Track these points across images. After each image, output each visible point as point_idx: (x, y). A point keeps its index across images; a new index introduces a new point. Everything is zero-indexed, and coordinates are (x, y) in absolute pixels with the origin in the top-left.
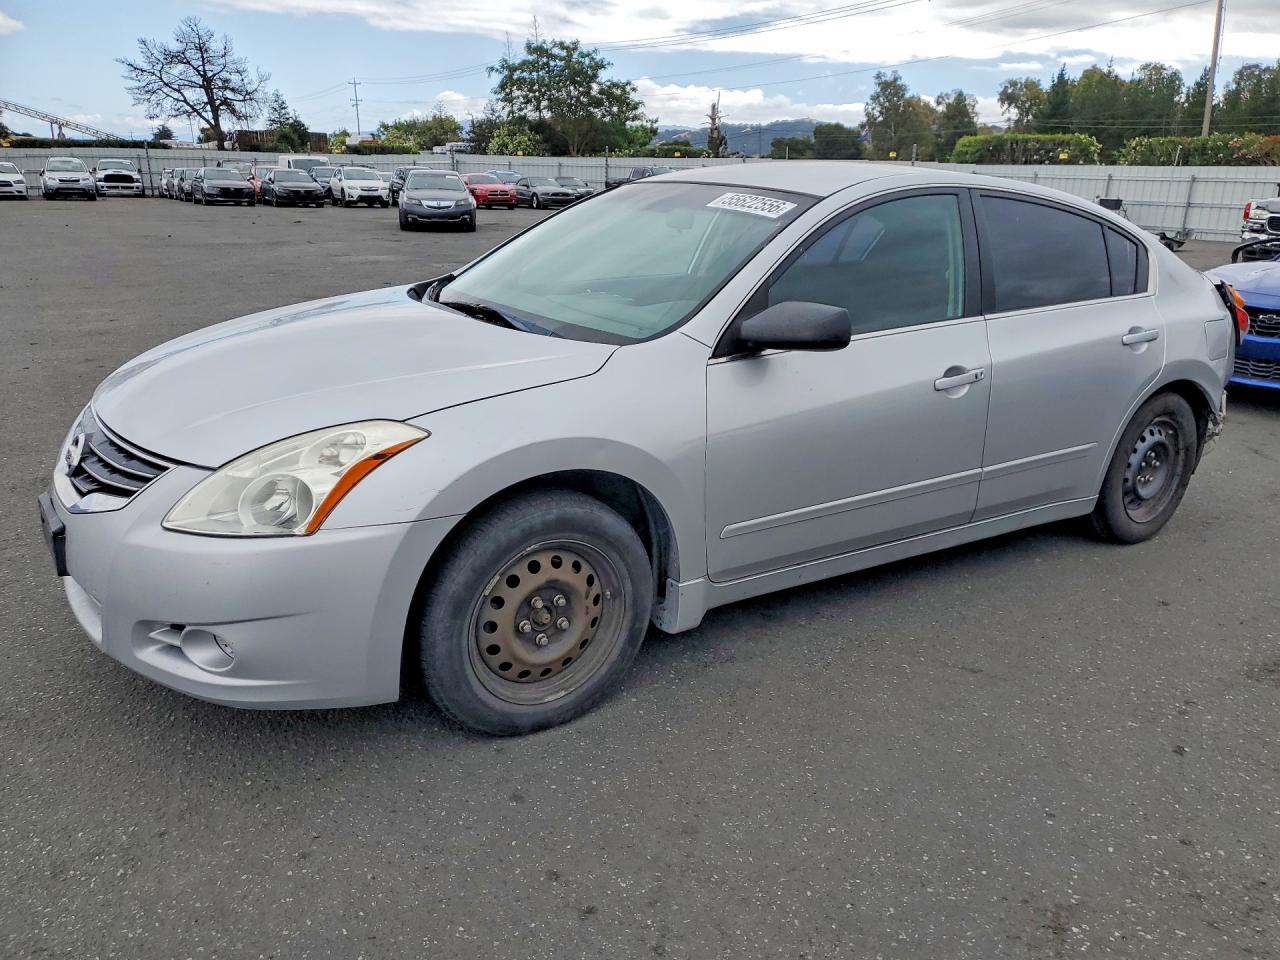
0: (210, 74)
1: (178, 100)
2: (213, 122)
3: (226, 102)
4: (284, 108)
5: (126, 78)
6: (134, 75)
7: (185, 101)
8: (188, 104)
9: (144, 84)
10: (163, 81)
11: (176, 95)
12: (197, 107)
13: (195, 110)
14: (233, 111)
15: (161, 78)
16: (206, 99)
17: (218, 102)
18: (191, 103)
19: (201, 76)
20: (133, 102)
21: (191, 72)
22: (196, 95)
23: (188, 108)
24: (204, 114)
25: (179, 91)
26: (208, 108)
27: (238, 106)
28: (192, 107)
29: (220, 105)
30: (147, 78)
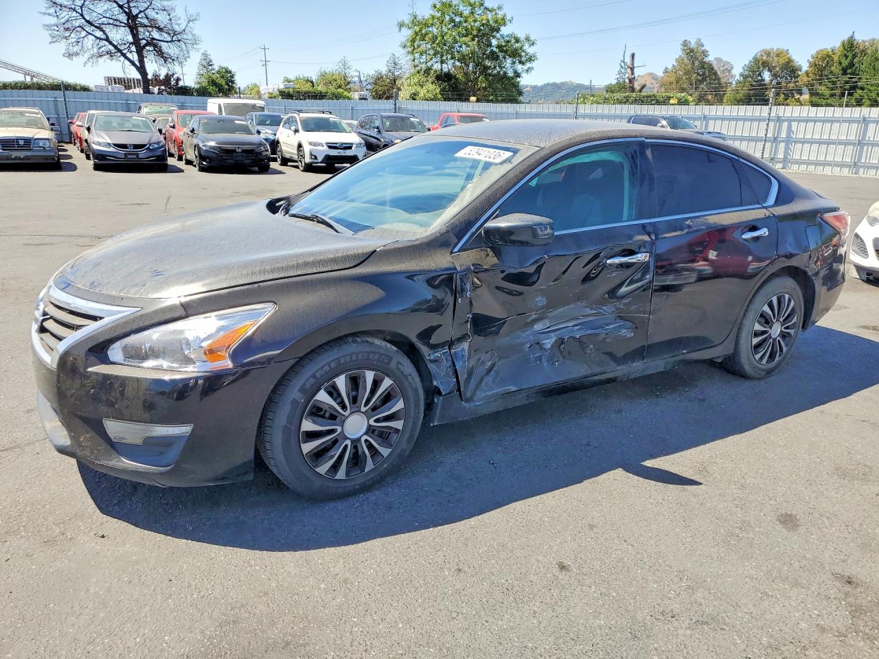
0: (135, 12)
1: (100, 39)
2: (138, 64)
3: (152, 42)
4: (211, 65)
5: (45, 14)
6: (52, 11)
7: (107, 39)
8: (111, 43)
9: (63, 21)
10: (84, 18)
11: (99, 34)
12: (122, 48)
13: (120, 51)
14: (160, 53)
15: (82, 15)
16: (130, 39)
17: (143, 42)
18: (116, 43)
19: (125, 12)
20: (50, 40)
21: (117, 10)
22: (121, 35)
23: (111, 48)
24: (129, 55)
25: (102, 30)
26: (133, 48)
27: (164, 46)
28: (115, 47)
29: (146, 45)
30: (65, 15)
